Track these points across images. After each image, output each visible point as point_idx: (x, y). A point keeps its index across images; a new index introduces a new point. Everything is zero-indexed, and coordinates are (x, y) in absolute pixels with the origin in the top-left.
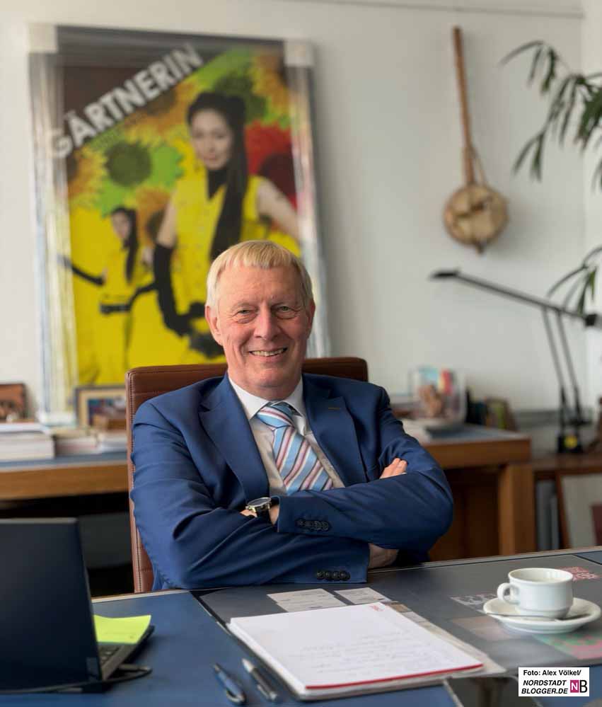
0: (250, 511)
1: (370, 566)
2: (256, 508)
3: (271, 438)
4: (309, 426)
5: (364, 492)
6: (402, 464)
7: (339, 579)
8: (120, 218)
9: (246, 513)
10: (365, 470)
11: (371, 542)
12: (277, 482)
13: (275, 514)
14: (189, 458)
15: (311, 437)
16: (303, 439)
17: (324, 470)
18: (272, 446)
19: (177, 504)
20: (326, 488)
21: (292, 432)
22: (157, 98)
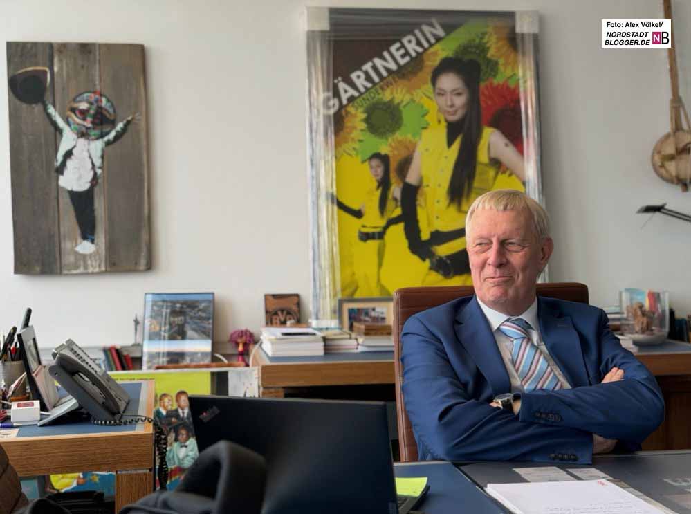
0: (497, 403)
1: (594, 452)
2: (502, 401)
3: (510, 347)
4: (543, 338)
5: (589, 393)
6: (621, 372)
7: (569, 460)
8: (375, 162)
9: (494, 405)
10: (589, 376)
11: (595, 433)
12: (516, 382)
13: (517, 407)
14: (448, 361)
15: (544, 348)
16: (537, 348)
17: (555, 375)
18: (511, 354)
19: (440, 396)
20: (557, 388)
21: (528, 343)
22: (408, 63)
